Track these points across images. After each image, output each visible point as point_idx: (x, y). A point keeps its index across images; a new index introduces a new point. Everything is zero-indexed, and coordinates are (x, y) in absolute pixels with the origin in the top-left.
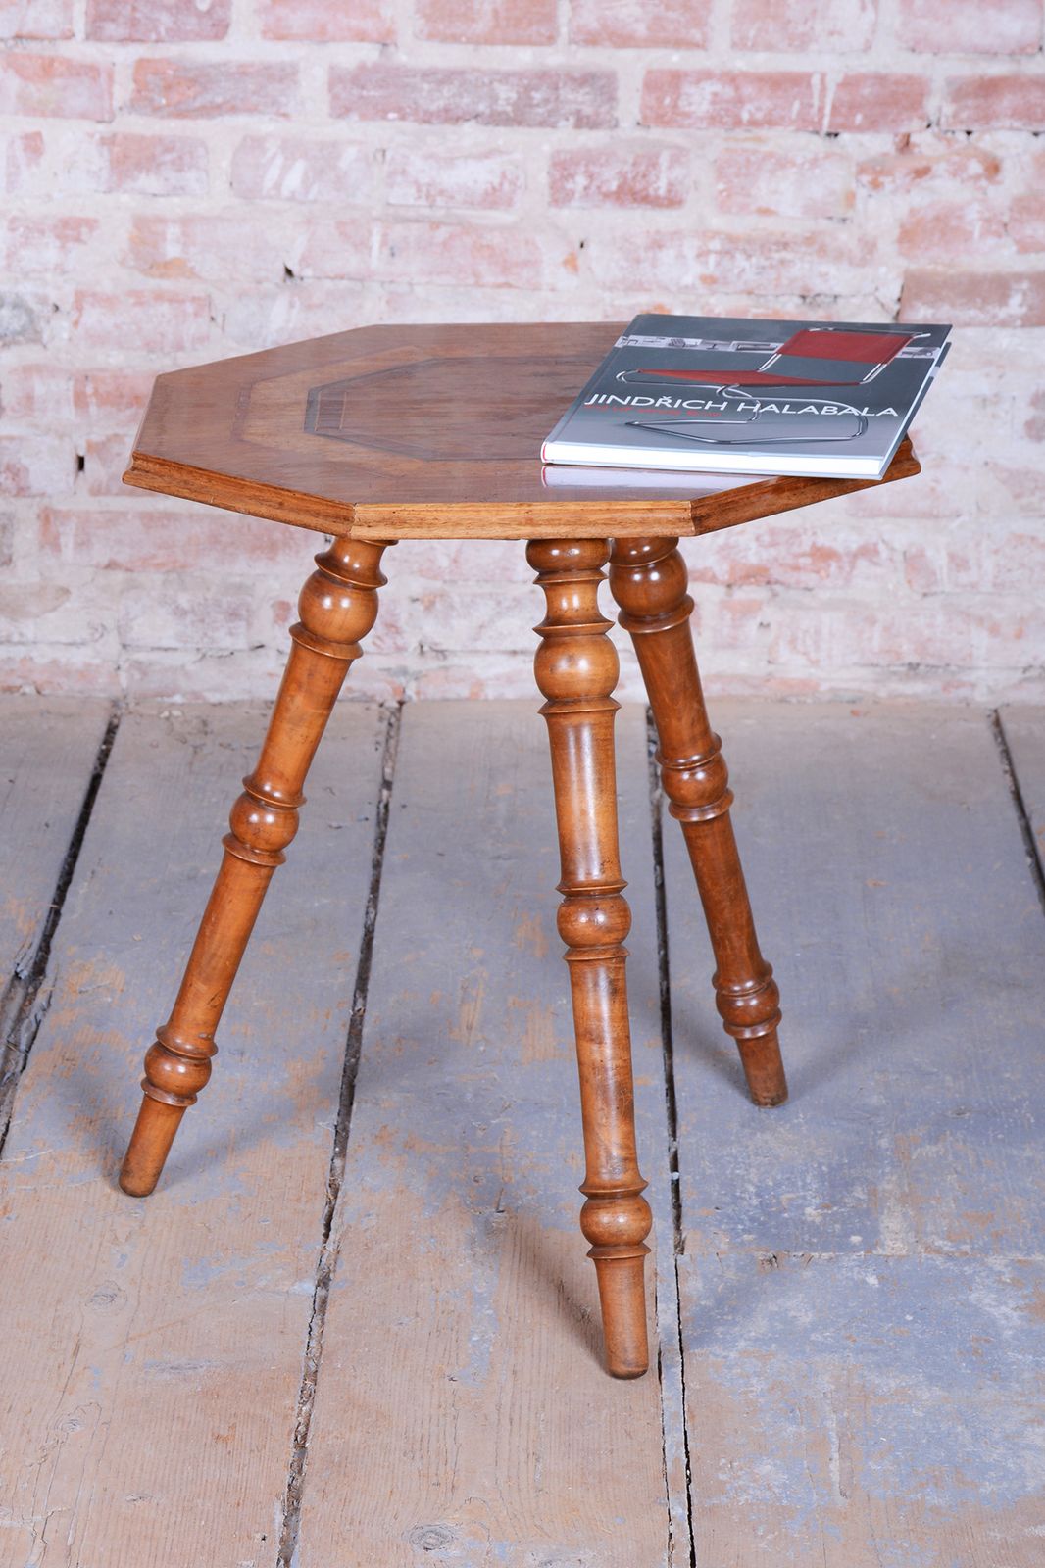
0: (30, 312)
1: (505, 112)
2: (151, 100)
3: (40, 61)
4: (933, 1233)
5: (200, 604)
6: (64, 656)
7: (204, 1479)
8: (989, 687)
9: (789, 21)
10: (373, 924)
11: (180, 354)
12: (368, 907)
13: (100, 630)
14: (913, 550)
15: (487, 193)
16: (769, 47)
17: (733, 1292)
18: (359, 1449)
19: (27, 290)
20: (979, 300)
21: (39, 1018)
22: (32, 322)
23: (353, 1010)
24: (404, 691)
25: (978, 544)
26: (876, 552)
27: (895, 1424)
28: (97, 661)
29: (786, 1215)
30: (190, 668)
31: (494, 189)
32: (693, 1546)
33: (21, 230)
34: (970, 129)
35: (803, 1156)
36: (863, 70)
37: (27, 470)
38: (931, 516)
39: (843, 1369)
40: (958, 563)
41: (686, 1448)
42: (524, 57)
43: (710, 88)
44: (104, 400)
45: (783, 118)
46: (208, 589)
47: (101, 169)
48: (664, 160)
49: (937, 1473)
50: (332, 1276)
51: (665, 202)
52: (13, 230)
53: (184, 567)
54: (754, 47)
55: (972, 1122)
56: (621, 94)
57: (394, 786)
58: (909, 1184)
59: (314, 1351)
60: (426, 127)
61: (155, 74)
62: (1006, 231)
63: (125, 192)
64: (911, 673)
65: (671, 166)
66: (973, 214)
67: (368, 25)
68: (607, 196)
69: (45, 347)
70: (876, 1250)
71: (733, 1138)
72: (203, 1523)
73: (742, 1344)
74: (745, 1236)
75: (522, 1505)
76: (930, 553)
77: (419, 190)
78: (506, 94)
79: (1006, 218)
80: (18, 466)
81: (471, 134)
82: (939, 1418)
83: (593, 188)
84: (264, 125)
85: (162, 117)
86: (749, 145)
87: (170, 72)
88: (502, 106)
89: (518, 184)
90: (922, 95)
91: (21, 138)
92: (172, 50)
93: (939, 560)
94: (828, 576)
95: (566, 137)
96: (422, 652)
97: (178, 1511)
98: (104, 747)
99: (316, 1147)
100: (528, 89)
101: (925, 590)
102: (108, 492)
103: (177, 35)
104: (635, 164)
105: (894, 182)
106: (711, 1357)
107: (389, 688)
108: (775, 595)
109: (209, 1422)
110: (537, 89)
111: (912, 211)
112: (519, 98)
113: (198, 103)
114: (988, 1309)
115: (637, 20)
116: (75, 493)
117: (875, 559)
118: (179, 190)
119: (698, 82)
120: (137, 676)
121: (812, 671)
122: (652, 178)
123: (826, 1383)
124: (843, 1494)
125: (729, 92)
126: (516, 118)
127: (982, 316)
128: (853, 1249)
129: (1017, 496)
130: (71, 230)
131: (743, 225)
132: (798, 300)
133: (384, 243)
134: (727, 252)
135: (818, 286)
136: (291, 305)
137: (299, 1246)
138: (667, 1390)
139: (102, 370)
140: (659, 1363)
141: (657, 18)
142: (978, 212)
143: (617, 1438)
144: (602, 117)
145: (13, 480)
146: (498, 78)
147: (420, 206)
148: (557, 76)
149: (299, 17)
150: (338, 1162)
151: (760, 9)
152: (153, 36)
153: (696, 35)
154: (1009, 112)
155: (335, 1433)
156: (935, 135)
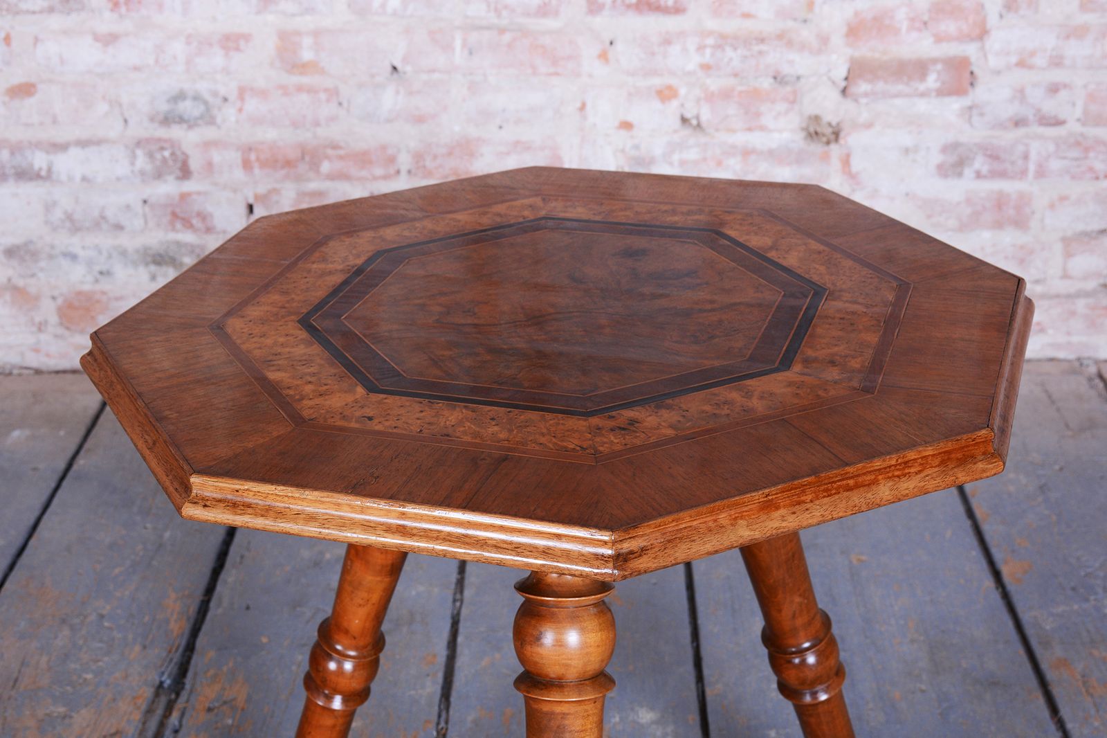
0: (206, 103)
11: (318, 129)
15: (539, 7)
19: (203, 87)
20: (905, 78)
22: (208, 109)
31: (545, 4)
33: (195, 43)
37: (211, 215)
44: (264, 164)
51: (673, 10)
52: (189, 44)
62: (926, 27)
63: (270, 13)
66: (902, 14)
68: (628, 6)
69: (219, 127)
77: (489, 6)
79: (926, 18)
80: (205, 212)
83: (619, 2)
111: (856, 14)
118: (310, 11)
127: (907, 89)
129: (929, 217)
130: (232, 42)
131: (732, 25)
132: (772, 80)
133: (464, 45)
134: (719, 47)
135: (786, 70)
136: (397, 92)
139: (262, 143)
142: (906, 13)
145: (202, 222)
147: (490, 17)
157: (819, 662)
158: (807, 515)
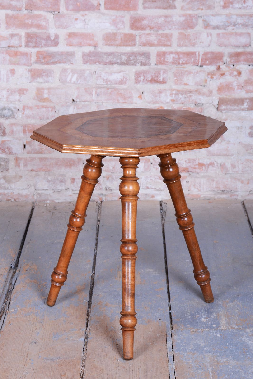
0: (12, 111)
1: (124, 62)
2: (40, 61)
3: (14, 52)
4: (233, 324)
5: (53, 179)
6: (21, 192)
8: (241, 196)
9: (191, 40)
10: (96, 253)
11: (48, 120)
12: (95, 249)
13: (30, 186)
14: (223, 163)
15: (120, 81)
16: (186, 46)
17: (185, 339)
19: (11, 106)
20: (237, 104)
21: (17, 277)
22: (13, 113)
23: (92, 274)
24: (102, 199)
25: (238, 162)
26: (214, 164)
27: (225, 369)
28: (29, 193)
29: (197, 320)
30: (51, 194)
31: (122, 80)
33: (10, 92)
34: (234, 64)
35: (201, 306)
36: (208, 51)
37: (12, 148)
38: (226, 155)
39: (212, 357)
40: (233, 166)
41: (175, 376)
42: (128, 49)
43: (172, 56)
44: (30, 131)
45: (189, 62)
46: (55, 175)
47: (29, 77)
48: (162, 72)
50: (88, 336)
51: (162, 82)
52: (8, 92)
53: (49, 170)
54: (182, 46)
55: (241, 297)
56: (151, 57)
57: (100, 221)
58: (226, 312)
59: (85, 355)
60: (105, 66)
61: (41, 55)
62: (243, 88)
63: (34, 82)
64: (223, 193)
65: (163, 74)
66: (235, 84)
67: (91, 42)
68: (148, 81)
69: (16, 119)
70: (219, 328)
71: (184, 302)
73: (187, 351)
74: (187, 325)
76: (226, 164)
77: (104, 81)
78: (124, 58)
79: (243, 85)
80: (10, 147)
81: (116, 67)
82: (236, 368)
83: (145, 79)
84: (67, 66)
85: (43, 65)
86: (182, 69)
87: (45, 54)
88: (123, 60)
89: (127, 79)
90: (222, 57)
91: (10, 70)
92: (45, 49)
93: (229, 166)
94: (202, 170)
95: (139, 68)
96: (106, 190)
98: (31, 213)
99: (84, 306)
100: (129, 57)
101: (226, 173)
102: (31, 153)
103: (46, 45)
104: (155, 74)
105: (216, 77)
106: (180, 354)
107: (99, 198)
108: (190, 175)
109: (60, 372)
110: (131, 56)
111: (221, 84)
112: (127, 59)
113: (51, 61)
114: (246, 342)
115: (155, 40)
116: (23, 153)
117: (214, 166)
118: (47, 82)
119: (169, 54)
120: (39, 196)
121: (199, 192)
122: (159, 77)
123: (208, 360)
125: (177, 57)
126: (127, 63)
127: (238, 108)
128: (214, 328)
129: (247, 150)
130: (22, 91)
131: (181, 87)
132: (194, 105)
133: (96, 93)
134: (177, 94)
135: (199, 101)
136: (74, 108)
137: (80, 329)
138: (170, 362)
139: (30, 124)
140: (168, 356)
141: (159, 39)
142: (236, 84)
143: (158, 374)
144: (147, 63)
145: (9, 150)
146: (122, 54)
147: (104, 84)
148: (136, 53)
149: (75, 41)
150: (89, 310)
151: (184, 37)
152: (41, 46)
153: (169, 43)
154: (243, 60)
155: (90, 374)
156: (226, 66)
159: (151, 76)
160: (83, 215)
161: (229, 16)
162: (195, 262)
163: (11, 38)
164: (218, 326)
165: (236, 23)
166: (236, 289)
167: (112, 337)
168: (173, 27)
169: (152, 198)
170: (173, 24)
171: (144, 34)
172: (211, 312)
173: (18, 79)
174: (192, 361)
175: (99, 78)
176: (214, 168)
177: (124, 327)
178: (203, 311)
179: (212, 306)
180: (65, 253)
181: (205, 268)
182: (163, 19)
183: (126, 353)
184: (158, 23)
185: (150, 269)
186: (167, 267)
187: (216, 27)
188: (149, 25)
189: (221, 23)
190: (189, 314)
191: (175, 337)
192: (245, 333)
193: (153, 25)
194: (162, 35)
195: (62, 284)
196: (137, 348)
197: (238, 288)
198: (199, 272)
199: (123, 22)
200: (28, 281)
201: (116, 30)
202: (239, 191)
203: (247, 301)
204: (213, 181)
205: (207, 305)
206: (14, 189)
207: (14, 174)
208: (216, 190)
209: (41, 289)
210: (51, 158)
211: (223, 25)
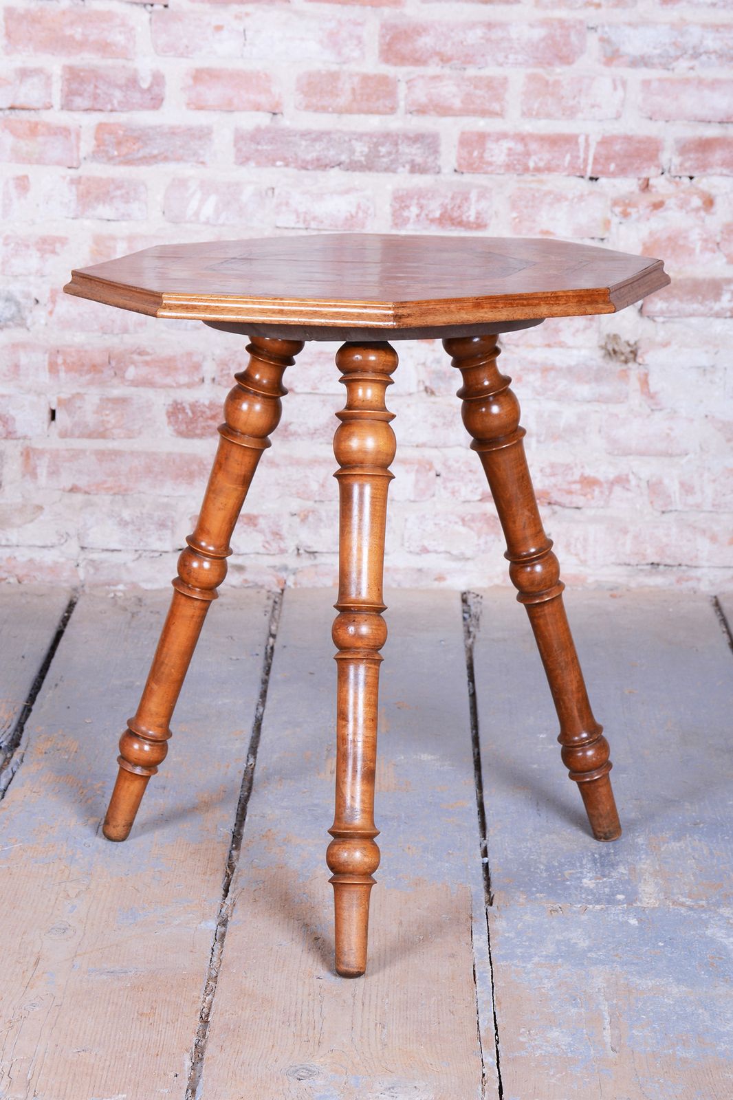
0: (17, 304)
1: (360, 161)
2: (107, 152)
3: (28, 125)
4: (677, 894)
5: (137, 517)
6: (38, 555)
7: (132, 1039)
8: (710, 581)
9: (563, 98)
10: (262, 716)
11: (126, 336)
12: (258, 705)
13: (65, 536)
14: (654, 479)
15: (347, 219)
16: (549, 116)
17: (529, 928)
18: (248, 1021)
19: (16, 288)
20: (700, 297)
21: (14, 769)
22: (19, 311)
23: (247, 764)
24: (285, 583)
25: (701, 476)
26: (628, 481)
27: (652, 1007)
28: (62, 560)
29: (568, 883)
30: (131, 565)
31: (352, 216)
32: (500, 1083)
33: (12, 245)
34: (693, 175)
35: (580, 849)
36: (615, 132)
37: (14, 419)
38: (669, 455)
39: (612, 975)
40: (687, 489)
41: (495, 1023)
42: (373, 123)
43: (506, 144)
44: (70, 368)
45: (558, 166)
46: (144, 506)
47: (70, 201)
48: (473, 196)
49: (684, 1038)
50: (229, 919)
51: (475, 226)
52: (6, 245)
53: (126, 490)
54: (538, 116)
55: (705, 829)
56: (443, 148)
57: (278, 637)
58: (660, 865)
59: (215, 964)
60: (304, 172)
61: (110, 133)
62: (719, 248)
63: (88, 218)
64: (654, 571)
65: (478, 201)
66: (695, 236)
67: (262, 99)
68: (432, 221)
69: (28, 329)
70: (636, 903)
71: (528, 837)
72: (130, 1066)
73: (536, 959)
74: (538, 895)
75: (371, 1054)
76: (666, 481)
77: (298, 217)
78: (361, 149)
79: (718, 239)
80: (7, 416)
81: (335, 177)
82: (685, 1004)
83: (423, 215)
84: (187, 170)
85: (115, 165)
86: (534, 185)
87: (121, 133)
88: (358, 157)
89: (369, 212)
90: (658, 150)
91: (14, 179)
92: (122, 117)
93: (674, 487)
94: (593, 498)
95: (403, 180)
96: (298, 554)
97: (111, 1058)
98: (66, 614)
99: (218, 843)
100: (376, 145)
101: (664, 509)
102: (72, 435)
103: (127, 106)
104: (453, 198)
105: (638, 212)
106: (513, 967)
107: (275, 580)
108: (555, 513)
109: (136, 1006)
110: (383, 145)
111: (651, 234)
112: (370, 151)
113: (140, 154)
114: (720, 939)
115: (454, 96)
116: (48, 436)
117: (627, 486)
118: (126, 217)
119: (498, 140)
120: (92, 571)
121: (582, 568)
122: (465, 208)
123: (599, 982)
124: (613, 1050)
125: (520, 148)
126: (368, 166)
127: (702, 309)
128: (619, 902)
129: (729, 441)
130: (48, 245)
137: (205, 901)
138: (480, 986)
139: (70, 346)
140: (474, 971)
141: (468, 94)
142: (699, 234)
143: (443, 1014)
144: (429, 164)
145: (4, 426)
146: (355, 137)
147: (299, 229)
148: (398, 135)
149: (213, 94)
150: (234, 853)
151: (542, 88)
152: (109, 107)
153: (496, 107)
154: (720, 162)
155: (231, 1011)
156: (667, 179)
157: (544, 567)
158: (499, 313)
159: (442, 204)
160: (223, 548)
161: (679, 27)
162: (563, 707)
163: (21, 82)
164: (632, 898)
165: (702, 50)
166: (689, 808)
167: (304, 919)
168: (511, 57)
169: (437, 583)
170: (511, 48)
171: (422, 77)
172: (612, 863)
173: (38, 205)
174: (548, 984)
175: (284, 208)
176: (629, 495)
177: (339, 872)
178: (588, 860)
179: (615, 848)
180: (162, 669)
181: (595, 729)
182: (479, 32)
183: (345, 955)
184: (465, 43)
185: (426, 755)
186: (479, 754)
187: (641, 61)
188: (437, 49)
189: (655, 48)
190: (542, 867)
191: (499, 925)
192: (717, 916)
193: (448, 50)
194: (477, 82)
195: (152, 768)
196: (380, 949)
197: (697, 806)
198: (576, 738)
199: (359, 39)
200: (49, 778)
201: (338, 64)
202: (703, 567)
203: (723, 837)
204: (625, 532)
205: (600, 845)
206: (18, 546)
207: (20, 500)
208: (633, 562)
209: (88, 799)
210: (132, 453)
211: (660, 56)
